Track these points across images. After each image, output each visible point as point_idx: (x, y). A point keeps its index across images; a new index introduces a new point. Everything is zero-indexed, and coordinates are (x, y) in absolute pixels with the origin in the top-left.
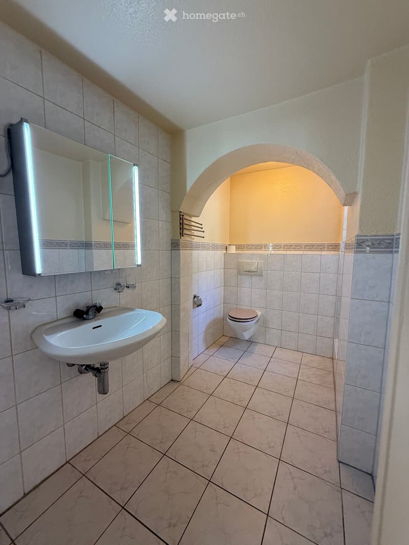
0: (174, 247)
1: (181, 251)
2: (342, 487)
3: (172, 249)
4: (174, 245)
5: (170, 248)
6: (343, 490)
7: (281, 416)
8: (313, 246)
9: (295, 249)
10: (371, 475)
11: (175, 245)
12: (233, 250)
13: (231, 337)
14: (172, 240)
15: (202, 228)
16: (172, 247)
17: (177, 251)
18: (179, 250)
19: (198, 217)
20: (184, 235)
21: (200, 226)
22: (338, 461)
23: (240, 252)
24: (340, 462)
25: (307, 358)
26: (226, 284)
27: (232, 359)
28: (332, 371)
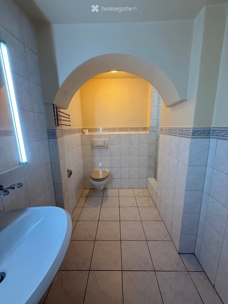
0: (51, 136)
1: (58, 139)
2: (188, 271)
3: (49, 138)
4: (50, 135)
5: (47, 137)
6: (189, 272)
7: (141, 237)
8: (134, 128)
9: (124, 131)
10: (194, 254)
11: (52, 135)
12: (87, 133)
13: (90, 189)
14: (47, 130)
15: (69, 118)
16: (48, 136)
17: (55, 140)
18: (56, 138)
19: (66, 109)
20: (59, 125)
21: (68, 117)
22: (179, 253)
23: (91, 133)
24: (179, 254)
25: (136, 191)
26: (84, 156)
27: (97, 205)
28: (150, 196)
